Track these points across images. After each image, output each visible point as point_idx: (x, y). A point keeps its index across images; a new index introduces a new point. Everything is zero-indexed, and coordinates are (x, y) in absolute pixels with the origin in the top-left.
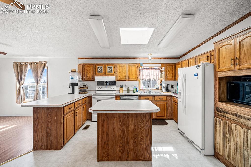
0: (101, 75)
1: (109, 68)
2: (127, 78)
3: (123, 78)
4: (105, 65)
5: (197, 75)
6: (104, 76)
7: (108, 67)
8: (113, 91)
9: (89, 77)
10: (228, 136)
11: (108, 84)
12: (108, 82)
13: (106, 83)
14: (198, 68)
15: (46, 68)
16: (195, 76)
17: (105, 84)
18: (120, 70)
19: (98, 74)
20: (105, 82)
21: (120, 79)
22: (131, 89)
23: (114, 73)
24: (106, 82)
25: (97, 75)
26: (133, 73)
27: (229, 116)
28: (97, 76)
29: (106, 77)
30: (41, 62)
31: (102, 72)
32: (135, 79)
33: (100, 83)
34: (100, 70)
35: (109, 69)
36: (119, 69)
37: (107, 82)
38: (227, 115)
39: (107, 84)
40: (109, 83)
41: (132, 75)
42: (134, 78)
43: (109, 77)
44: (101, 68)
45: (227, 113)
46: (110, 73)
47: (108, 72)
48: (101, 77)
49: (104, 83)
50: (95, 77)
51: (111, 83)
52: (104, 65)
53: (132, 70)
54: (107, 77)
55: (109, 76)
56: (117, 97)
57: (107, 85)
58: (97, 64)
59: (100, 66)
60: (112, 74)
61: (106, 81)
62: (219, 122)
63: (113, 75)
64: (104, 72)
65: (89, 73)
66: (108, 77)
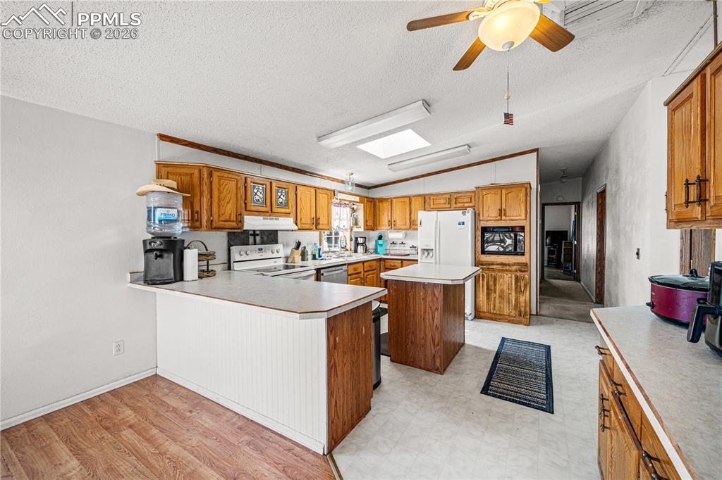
0: (260, 213)
4: (270, 184)
5: (463, 224)
6: (267, 214)
7: (278, 191)
8: (276, 260)
9: (227, 218)
10: (493, 288)
11: (258, 238)
12: (258, 232)
13: (252, 237)
14: (465, 215)
16: (459, 224)
17: (251, 239)
18: (303, 202)
19: (254, 209)
20: (251, 235)
23: (290, 210)
26: (324, 212)
27: (494, 267)
28: (249, 215)
29: (272, 219)
34: (257, 198)
35: (279, 197)
36: (301, 199)
37: (256, 233)
38: (491, 267)
39: (255, 240)
40: (262, 238)
41: (323, 216)
42: (326, 224)
43: (280, 218)
44: (261, 191)
45: (493, 264)
46: (283, 208)
47: (278, 204)
48: (262, 218)
49: (249, 238)
50: (245, 217)
51: (265, 238)
53: (323, 204)
54: (275, 220)
55: (280, 216)
57: (255, 244)
59: (258, 183)
61: (254, 231)
62: (483, 276)
64: (267, 202)
65: (228, 203)
66: (278, 219)
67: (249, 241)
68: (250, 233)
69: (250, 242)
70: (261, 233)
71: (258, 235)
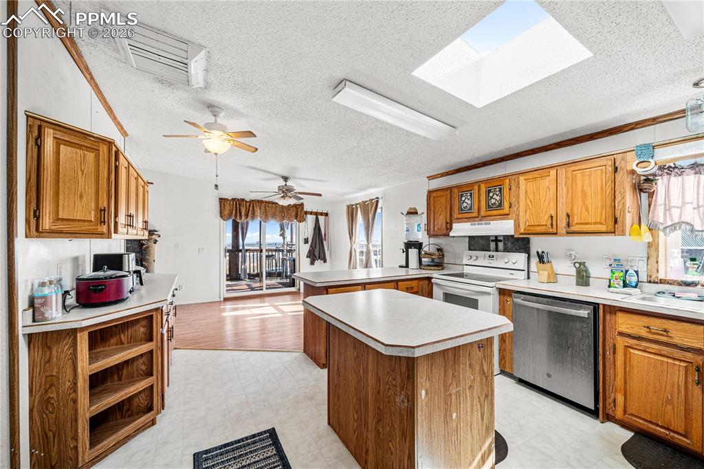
0: (468, 219)
1: (491, 194)
2: (562, 223)
3: (541, 225)
4: (479, 187)
6: (478, 219)
7: (489, 191)
9: (440, 227)
11: (501, 245)
12: (502, 238)
13: (494, 243)
15: (379, 211)
17: (493, 245)
18: (531, 196)
19: (460, 216)
20: (492, 241)
21: (532, 228)
22: (598, 271)
23: (506, 210)
24: (496, 239)
25: (458, 220)
26: (589, 202)
28: (458, 222)
29: (482, 224)
30: (371, 200)
31: (470, 209)
32: (603, 228)
33: (478, 244)
34: (465, 205)
35: (492, 197)
36: (526, 192)
37: (499, 238)
39: (497, 245)
40: (505, 245)
41: (587, 210)
42: (595, 223)
43: (492, 222)
44: (469, 197)
46: (495, 210)
47: (489, 207)
48: (469, 224)
49: (490, 244)
50: (453, 224)
51: (509, 245)
52: (476, 187)
53: (587, 189)
54: (485, 224)
55: (493, 220)
56: (504, 295)
57: (497, 250)
58: (459, 187)
59: (467, 190)
60: (501, 212)
61: (496, 237)
63: (506, 216)
64: (476, 207)
65: (440, 215)
66: (489, 224)
67: (489, 247)
68: (491, 239)
69: (492, 249)
70: (504, 238)
71: (501, 241)
